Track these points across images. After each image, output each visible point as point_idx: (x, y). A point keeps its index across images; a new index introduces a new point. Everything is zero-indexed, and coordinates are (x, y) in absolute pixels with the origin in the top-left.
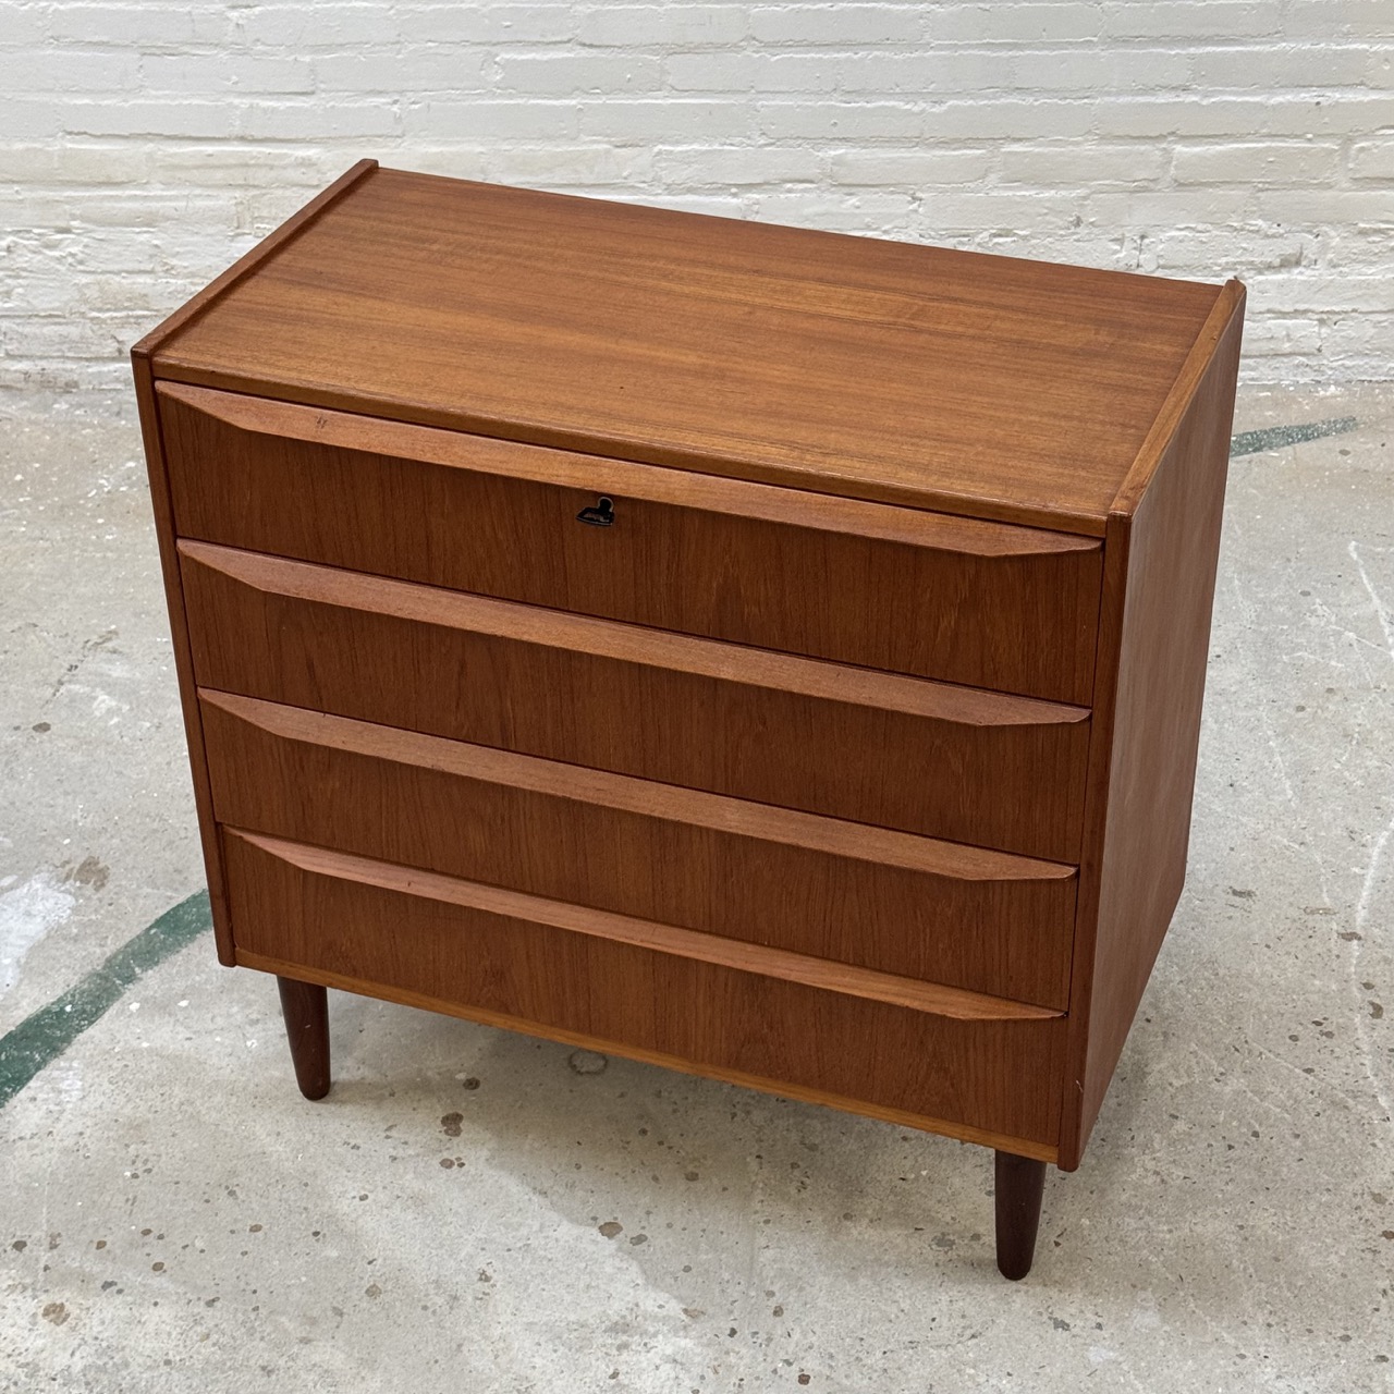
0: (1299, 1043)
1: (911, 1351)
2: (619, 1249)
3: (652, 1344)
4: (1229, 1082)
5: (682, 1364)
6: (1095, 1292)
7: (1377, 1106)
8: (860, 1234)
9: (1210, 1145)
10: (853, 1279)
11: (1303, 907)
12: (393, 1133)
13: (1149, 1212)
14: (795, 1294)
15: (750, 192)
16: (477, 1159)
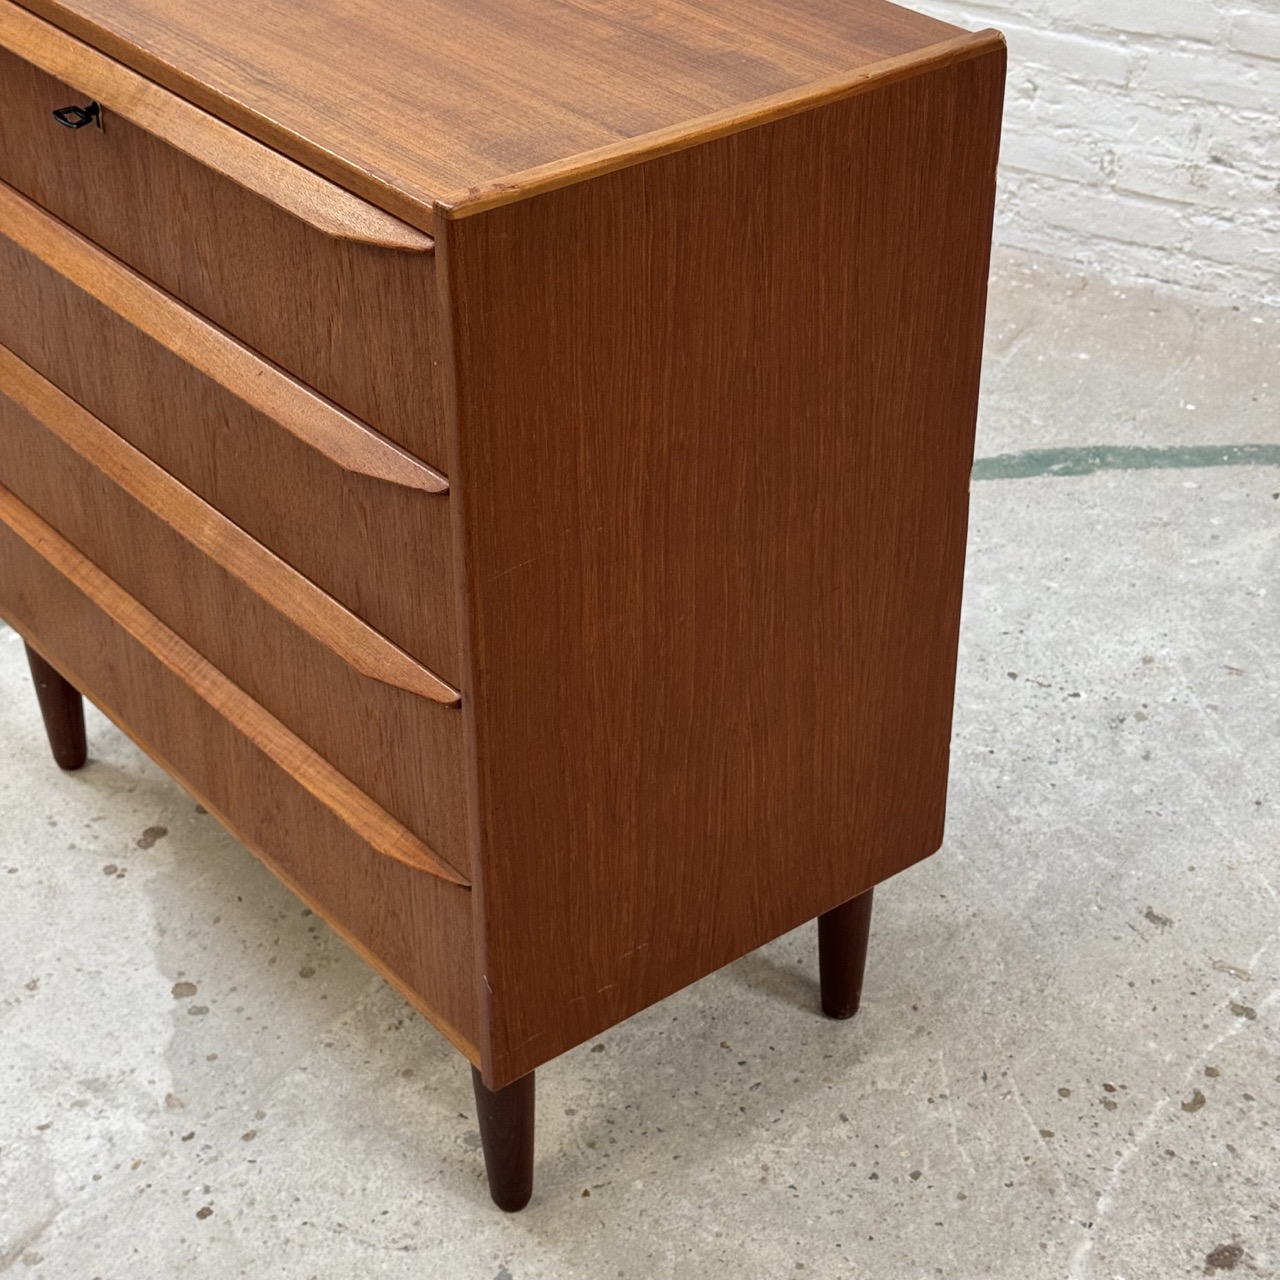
0: (1065, 1100)
1: (330, 1234)
2: (173, 1012)
3: (108, 1114)
4: (941, 1108)
5: (113, 1145)
6: (575, 1261)
7: (1092, 1204)
8: (402, 1095)
9: (853, 1165)
10: (350, 1135)
11: (1216, 959)
12: (95, 826)
13: (715, 1206)
14: (281, 1127)
15: (1140, 43)
16: (139, 877)
